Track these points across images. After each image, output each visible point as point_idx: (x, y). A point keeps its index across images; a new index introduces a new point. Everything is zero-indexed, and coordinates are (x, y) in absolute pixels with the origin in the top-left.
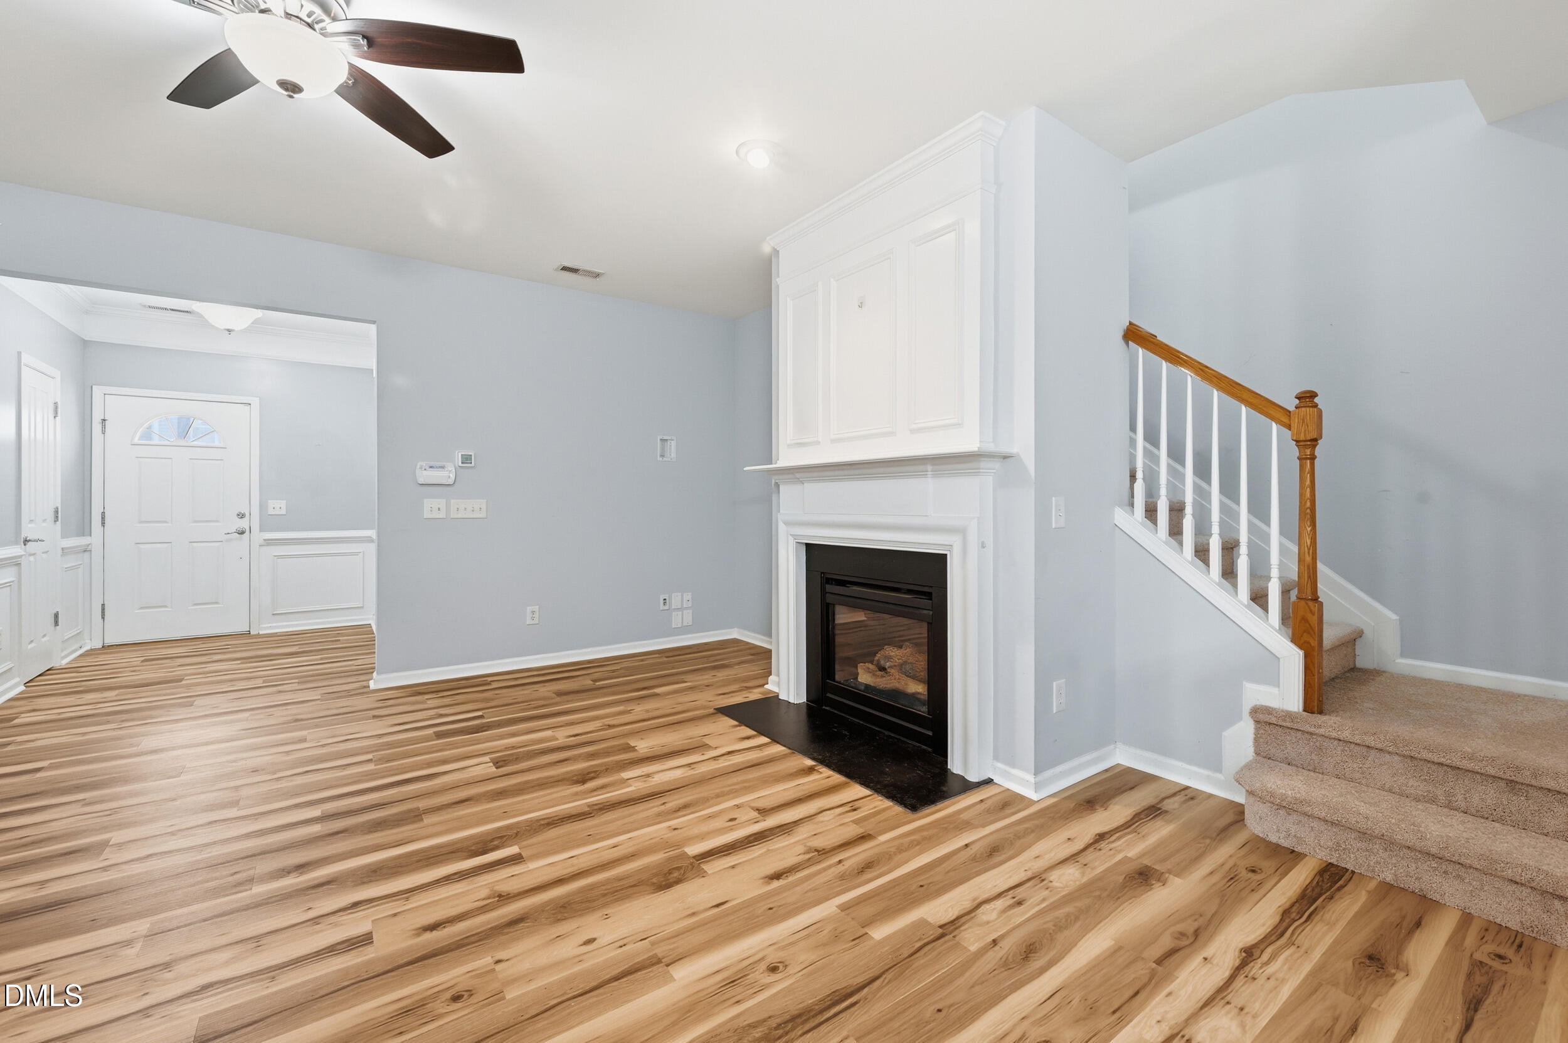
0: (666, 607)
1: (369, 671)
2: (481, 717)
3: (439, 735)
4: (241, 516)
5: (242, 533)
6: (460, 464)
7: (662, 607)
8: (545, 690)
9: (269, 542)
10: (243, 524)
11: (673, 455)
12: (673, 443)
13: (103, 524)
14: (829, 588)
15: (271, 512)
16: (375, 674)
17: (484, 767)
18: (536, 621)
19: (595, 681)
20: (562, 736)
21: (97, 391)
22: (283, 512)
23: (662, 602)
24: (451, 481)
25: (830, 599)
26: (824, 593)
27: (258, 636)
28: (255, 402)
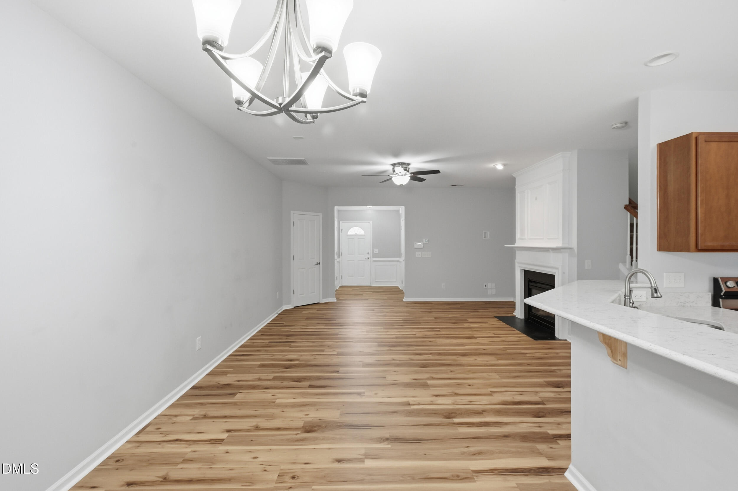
0: (486, 288)
1: (403, 298)
2: (431, 310)
3: (422, 312)
4: (368, 253)
5: (369, 258)
6: (425, 242)
7: (485, 288)
8: (446, 307)
9: (375, 261)
10: (369, 256)
11: (489, 237)
12: (489, 233)
13: (342, 255)
14: (530, 284)
15: (375, 253)
16: (404, 298)
17: (432, 318)
18: (445, 288)
19: (461, 306)
20: (450, 316)
21: (341, 222)
22: (377, 253)
23: (485, 286)
24: (422, 247)
25: (531, 287)
26: (529, 285)
27: (372, 287)
28: (371, 222)
